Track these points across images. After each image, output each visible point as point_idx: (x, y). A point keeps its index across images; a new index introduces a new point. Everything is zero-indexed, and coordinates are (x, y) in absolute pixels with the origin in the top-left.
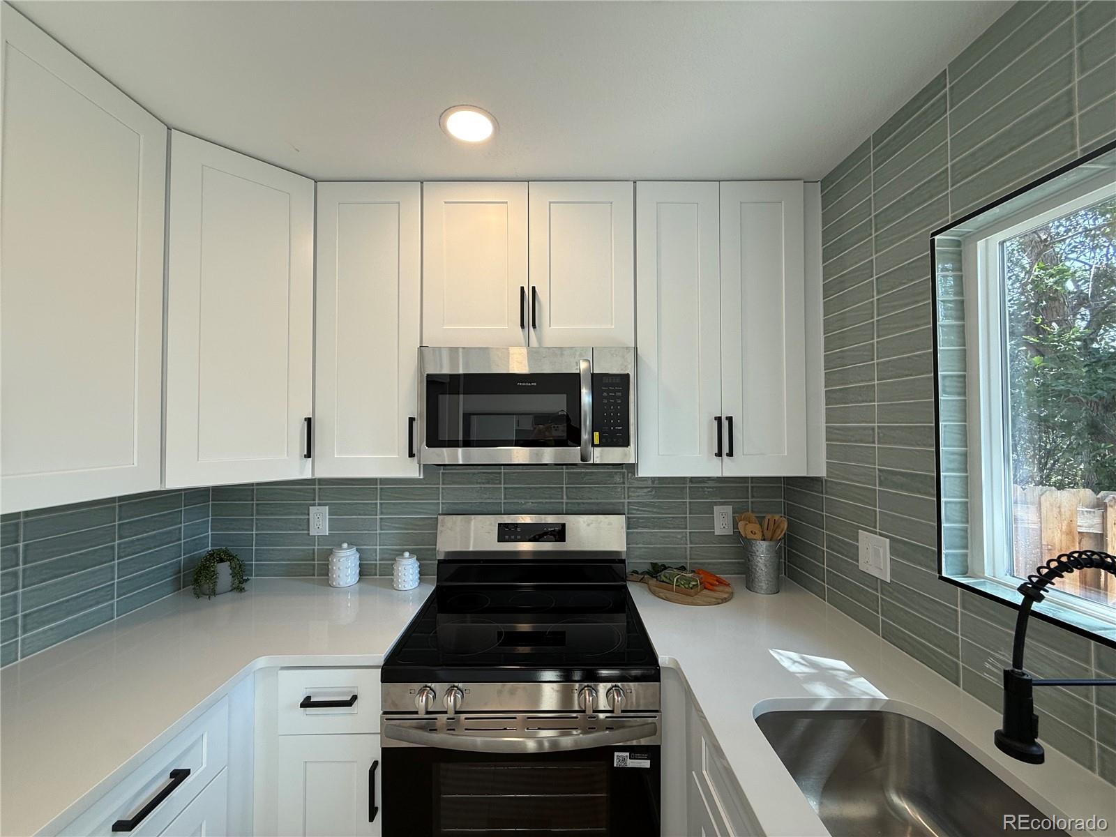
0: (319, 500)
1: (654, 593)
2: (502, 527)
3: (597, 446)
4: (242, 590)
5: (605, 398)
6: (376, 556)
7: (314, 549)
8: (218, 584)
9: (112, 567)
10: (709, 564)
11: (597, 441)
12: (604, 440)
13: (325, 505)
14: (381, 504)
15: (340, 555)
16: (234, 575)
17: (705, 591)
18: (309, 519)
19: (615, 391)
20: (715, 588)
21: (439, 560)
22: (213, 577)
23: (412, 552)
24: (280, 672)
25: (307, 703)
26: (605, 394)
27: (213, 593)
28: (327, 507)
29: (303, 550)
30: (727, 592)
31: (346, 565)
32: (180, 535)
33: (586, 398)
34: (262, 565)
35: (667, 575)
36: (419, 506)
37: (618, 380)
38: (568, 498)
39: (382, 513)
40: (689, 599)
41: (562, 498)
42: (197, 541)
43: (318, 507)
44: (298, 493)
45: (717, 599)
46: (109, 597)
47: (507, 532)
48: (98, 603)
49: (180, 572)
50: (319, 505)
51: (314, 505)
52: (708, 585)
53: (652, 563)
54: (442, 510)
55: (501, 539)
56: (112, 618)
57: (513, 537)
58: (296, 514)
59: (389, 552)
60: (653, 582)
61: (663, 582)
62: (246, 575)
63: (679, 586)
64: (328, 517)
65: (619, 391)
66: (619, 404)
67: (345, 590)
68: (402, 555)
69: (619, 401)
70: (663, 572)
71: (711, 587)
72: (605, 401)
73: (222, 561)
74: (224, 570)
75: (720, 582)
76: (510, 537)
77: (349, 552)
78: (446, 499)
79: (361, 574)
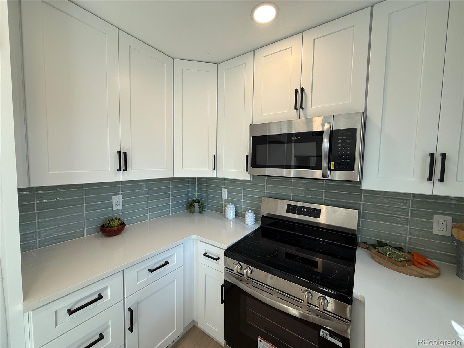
0: (225, 186)
1: (373, 257)
2: (289, 206)
3: (333, 170)
4: (202, 213)
5: (340, 143)
6: (242, 209)
7: (223, 204)
8: (195, 210)
9: (169, 199)
10: (425, 251)
11: (333, 167)
12: (337, 167)
13: (226, 188)
14: (244, 190)
15: (228, 207)
16: (199, 208)
17: (413, 267)
18: (221, 192)
19: (346, 139)
20: (422, 266)
21: (262, 216)
22: (194, 207)
23: (252, 210)
24: (199, 242)
25: (205, 255)
26: (340, 141)
27: (194, 212)
28: (227, 189)
29: (220, 203)
30: (433, 272)
31: (231, 211)
32: (187, 193)
33: (326, 144)
34: (209, 206)
35: (384, 250)
36: (257, 192)
37: (349, 133)
38: (325, 197)
39: (244, 194)
40: (397, 268)
41: (322, 197)
42: (192, 195)
43: (225, 189)
44: (218, 183)
45: (420, 273)
46: (169, 208)
47: (290, 209)
48: (166, 209)
49: (187, 204)
50: (225, 188)
51: (223, 188)
52: (416, 263)
53: (377, 240)
54: (266, 196)
55: (288, 211)
56: (170, 214)
57: (293, 211)
58: (218, 190)
59: (246, 209)
60: (374, 251)
61: (380, 253)
62: (204, 209)
63: (390, 258)
64: (227, 193)
65: (349, 139)
66: (348, 147)
67: (230, 220)
68: (248, 211)
69: (349, 145)
70: (382, 247)
71: (418, 265)
72: (340, 145)
73: (196, 203)
74: (197, 205)
75: (429, 264)
76: (292, 211)
77: (232, 207)
78: (267, 191)
79: (236, 215)
